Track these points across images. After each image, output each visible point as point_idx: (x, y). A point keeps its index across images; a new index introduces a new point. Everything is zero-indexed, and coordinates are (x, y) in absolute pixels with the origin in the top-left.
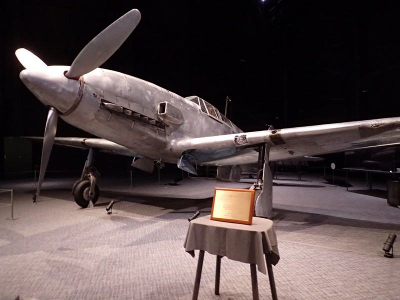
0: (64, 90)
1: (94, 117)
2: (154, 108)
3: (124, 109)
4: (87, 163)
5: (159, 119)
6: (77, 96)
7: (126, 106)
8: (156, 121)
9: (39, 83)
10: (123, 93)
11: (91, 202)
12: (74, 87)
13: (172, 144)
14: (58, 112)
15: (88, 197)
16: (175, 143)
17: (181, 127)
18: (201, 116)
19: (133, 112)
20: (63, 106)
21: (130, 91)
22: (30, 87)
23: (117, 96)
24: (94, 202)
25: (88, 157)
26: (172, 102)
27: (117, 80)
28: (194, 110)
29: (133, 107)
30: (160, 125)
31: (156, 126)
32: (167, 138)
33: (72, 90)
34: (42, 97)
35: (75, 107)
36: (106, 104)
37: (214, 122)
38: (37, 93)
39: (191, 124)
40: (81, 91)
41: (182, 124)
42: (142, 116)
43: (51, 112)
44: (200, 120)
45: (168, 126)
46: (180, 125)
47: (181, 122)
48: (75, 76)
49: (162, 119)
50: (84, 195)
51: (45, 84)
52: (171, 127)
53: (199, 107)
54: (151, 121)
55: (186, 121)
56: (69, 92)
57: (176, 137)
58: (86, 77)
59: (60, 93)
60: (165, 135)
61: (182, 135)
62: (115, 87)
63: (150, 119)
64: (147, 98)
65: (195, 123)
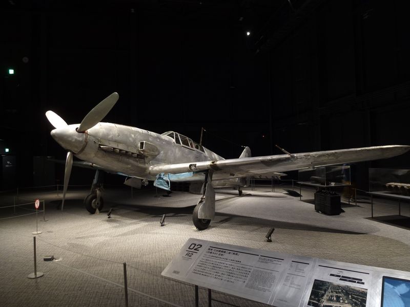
0: (76, 140)
1: (94, 155)
2: (136, 146)
3: (114, 148)
4: (95, 181)
5: (140, 152)
6: (84, 143)
7: (115, 146)
8: (138, 155)
9: (62, 137)
10: (114, 138)
11: (97, 210)
12: (81, 138)
13: (150, 169)
14: (73, 154)
15: (96, 206)
16: (152, 168)
17: (158, 156)
18: (175, 147)
19: (120, 150)
20: (76, 149)
21: (118, 136)
22: (57, 140)
23: (109, 141)
24: (100, 210)
25: (96, 177)
26: (150, 139)
27: (110, 129)
28: (169, 143)
29: (121, 147)
30: (141, 157)
31: (137, 157)
32: (146, 165)
34: (63, 145)
35: (83, 150)
36: (102, 147)
37: (187, 150)
38: (61, 143)
39: (166, 153)
40: (86, 139)
41: (158, 154)
42: (127, 152)
43: (69, 154)
44: (174, 150)
45: (147, 157)
46: (156, 156)
48: (82, 131)
49: (142, 153)
50: (93, 205)
51: (65, 137)
52: (149, 157)
53: (174, 140)
54: (133, 155)
55: (162, 152)
56: (79, 141)
57: (153, 165)
58: (89, 131)
59: (74, 142)
60: (145, 163)
61: (159, 162)
62: (108, 135)
63: (133, 153)
64: (131, 139)
65: (170, 152)
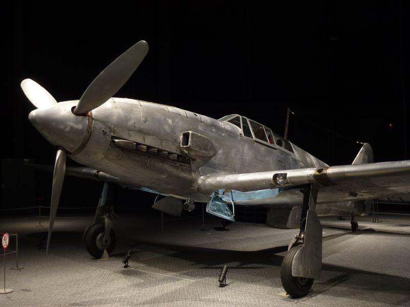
0: (72, 128)
1: (102, 156)
2: (176, 140)
3: (138, 144)
4: (102, 202)
5: (182, 152)
6: (86, 134)
7: (140, 140)
8: (179, 156)
9: (49, 122)
10: (137, 126)
11: (105, 252)
12: (80, 124)
13: (200, 182)
14: (66, 153)
15: (103, 245)
16: (204, 181)
17: (213, 159)
18: (242, 143)
19: (149, 147)
20: (71, 145)
21: (145, 122)
22: (38, 128)
23: (129, 130)
24: (109, 253)
25: (103, 195)
26: (200, 128)
27: (130, 110)
28: (231, 134)
29: (149, 141)
30: (184, 159)
31: (178, 160)
32: (194, 175)
33: (80, 127)
34: (50, 138)
35: (83, 145)
36: (116, 140)
37: (263, 148)
38: (45, 133)
39: (227, 154)
40: (89, 127)
41: (214, 155)
42: (160, 151)
43: (59, 153)
44: (241, 148)
45: (194, 160)
46: (210, 157)
47: (211, 153)
48: (82, 111)
49: (187, 152)
50: (97, 243)
51: (53, 123)
52: (198, 160)
53: (240, 130)
54: (171, 156)
55: (220, 152)
56: (77, 130)
57: (204, 174)
58: (94, 112)
59: (69, 132)
60: (190, 171)
61: (215, 169)
62: (127, 119)
63: (170, 153)
64: (166, 127)
65: (233, 152)
